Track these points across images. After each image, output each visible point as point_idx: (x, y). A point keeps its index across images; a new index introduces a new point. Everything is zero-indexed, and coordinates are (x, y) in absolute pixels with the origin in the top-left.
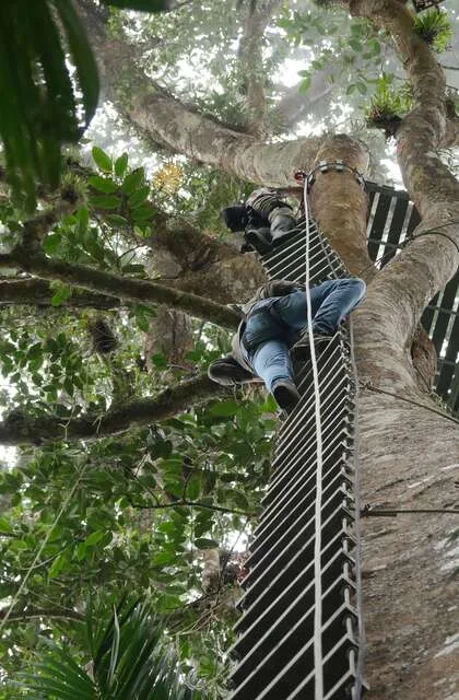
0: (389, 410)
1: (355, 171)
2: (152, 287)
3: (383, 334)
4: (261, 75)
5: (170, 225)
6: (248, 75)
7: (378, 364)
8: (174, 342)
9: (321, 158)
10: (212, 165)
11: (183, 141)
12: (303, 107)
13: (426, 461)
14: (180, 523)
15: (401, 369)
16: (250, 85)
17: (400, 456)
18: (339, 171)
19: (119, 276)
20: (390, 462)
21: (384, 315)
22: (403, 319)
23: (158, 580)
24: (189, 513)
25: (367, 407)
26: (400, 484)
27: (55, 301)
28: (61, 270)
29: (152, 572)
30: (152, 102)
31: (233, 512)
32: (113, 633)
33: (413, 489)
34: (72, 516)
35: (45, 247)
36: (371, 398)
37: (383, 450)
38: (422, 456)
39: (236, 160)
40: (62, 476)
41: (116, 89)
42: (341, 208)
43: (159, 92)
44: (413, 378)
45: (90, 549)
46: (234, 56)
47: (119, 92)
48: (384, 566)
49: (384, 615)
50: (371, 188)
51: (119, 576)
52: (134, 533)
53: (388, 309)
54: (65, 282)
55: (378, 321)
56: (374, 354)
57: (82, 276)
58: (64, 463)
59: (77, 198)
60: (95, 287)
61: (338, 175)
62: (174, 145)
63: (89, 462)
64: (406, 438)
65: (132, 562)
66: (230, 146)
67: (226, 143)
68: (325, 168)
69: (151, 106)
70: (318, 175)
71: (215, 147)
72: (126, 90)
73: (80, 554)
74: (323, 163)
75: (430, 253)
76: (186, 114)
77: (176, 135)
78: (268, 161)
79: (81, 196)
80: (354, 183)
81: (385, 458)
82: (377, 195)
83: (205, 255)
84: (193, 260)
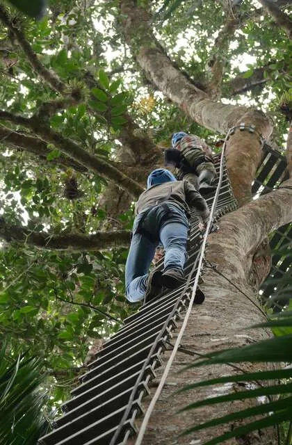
0: (222, 289)
1: (261, 135)
2: (109, 168)
3: (237, 241)
4: (225, 58)
5: (136, 132)
6: (217, 56)
7: (226, 258)
8: (118, 205)
9: (243, 121)
10: (176, 104)
11: (164, 83)
12: (245, 86)
13: (230, 327)
14: (83, 317)
15: (239, 266)
16: (216, 62)
17: (215, 320)
18: (251, 132)
19: (91, 154)
20: (207, 321)
21: (242, 230)
22: (254, 235)
23: (60, 347)
24: (90, 313)
25: (210, 283)
26: (207, 337)
27: (49, 157)
28: (57, 139)
29: (57, 341)
30: (153, 54)
31: (117, 320)
32: (12, 371)
33: (213, 342)
34: (18, 292)
35: (52, 122)
36: (214, 278)
37: (207, 312)
38: (228, 324)
39: (192, 105)
40: (17, 265)
41: (132, 38)
42: (244, 156)
43: (159, 49)
44: (246, 274)
45: (22, 315)
46: (213, 42)
47: (133, 40)
48: (175, 384)
49: (162, 414)
50: (267, 149)
51: (37, 338)
52: (57, 314)
53: (246, 227)
54: (56, 147)
55: (237, 233)
56: (226, 251)
57: (68, 146)
58: (21, 257)
59: (80, 98)
60: (74, 156)
61: (250, 135)
62: (157, 85)
63: (36, 262)
64: (224, 309)
65: (47, 332)
66: (191, 96)
67: (189, 93)
68: (243, 128)
69: (151, 56)
70: (237, 130)
71: (182, 93)
72: (137, 41)
73: (15, 317)
74: (243, 124)
75: (285, 200)
76: (171, 67)
77: (160, 78)
78: (212, 113)
79: (84, 98)
80: (258, 143)
81: (206, 318)
82: (269, 155)
83: (152, 158)
84: (143, 158)
